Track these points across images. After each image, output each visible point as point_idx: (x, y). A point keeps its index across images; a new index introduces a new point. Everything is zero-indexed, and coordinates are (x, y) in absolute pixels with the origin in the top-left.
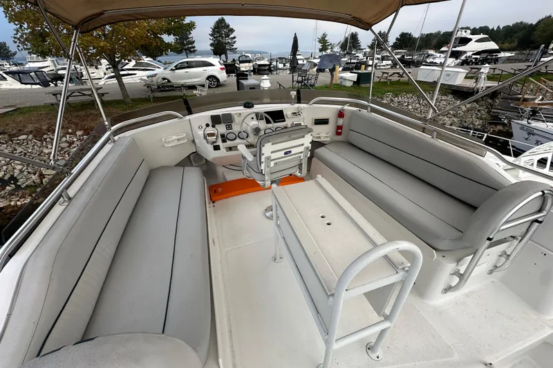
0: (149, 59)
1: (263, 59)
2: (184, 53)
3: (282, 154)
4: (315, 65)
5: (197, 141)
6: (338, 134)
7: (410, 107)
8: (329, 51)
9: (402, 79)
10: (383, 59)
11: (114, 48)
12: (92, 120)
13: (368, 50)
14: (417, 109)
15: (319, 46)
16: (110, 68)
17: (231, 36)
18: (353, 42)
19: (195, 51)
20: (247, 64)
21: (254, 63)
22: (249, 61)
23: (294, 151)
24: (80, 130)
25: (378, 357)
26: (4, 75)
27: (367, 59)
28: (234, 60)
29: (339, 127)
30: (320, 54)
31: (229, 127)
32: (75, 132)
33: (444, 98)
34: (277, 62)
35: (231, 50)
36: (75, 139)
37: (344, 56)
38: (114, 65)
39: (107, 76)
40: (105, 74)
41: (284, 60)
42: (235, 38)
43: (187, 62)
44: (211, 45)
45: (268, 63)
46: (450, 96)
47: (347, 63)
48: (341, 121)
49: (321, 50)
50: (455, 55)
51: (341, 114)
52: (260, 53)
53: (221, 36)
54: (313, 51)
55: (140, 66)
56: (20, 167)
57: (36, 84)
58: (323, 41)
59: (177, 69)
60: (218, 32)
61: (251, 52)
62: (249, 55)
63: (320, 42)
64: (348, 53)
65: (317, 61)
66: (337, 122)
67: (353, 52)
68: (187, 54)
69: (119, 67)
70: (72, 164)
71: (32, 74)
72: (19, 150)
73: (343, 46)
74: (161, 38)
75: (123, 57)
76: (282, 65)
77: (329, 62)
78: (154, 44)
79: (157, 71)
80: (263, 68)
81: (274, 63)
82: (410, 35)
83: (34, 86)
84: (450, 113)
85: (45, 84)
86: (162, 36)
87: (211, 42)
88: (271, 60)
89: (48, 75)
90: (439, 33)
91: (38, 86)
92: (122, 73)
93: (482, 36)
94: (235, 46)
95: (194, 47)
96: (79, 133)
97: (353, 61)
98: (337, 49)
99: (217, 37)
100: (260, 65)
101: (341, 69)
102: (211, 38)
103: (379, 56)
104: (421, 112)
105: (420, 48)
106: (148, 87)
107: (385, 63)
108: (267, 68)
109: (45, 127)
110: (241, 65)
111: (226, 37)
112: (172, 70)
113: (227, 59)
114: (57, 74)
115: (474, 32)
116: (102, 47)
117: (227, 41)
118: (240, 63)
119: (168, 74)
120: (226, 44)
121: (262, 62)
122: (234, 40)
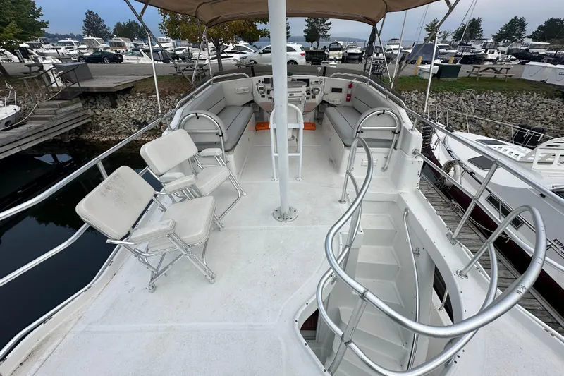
0: (247, 43)
1: (356, 47)
5: (253, 92)
6: (348, 100)
7: (493, 107)
9: (499, 76)
11: (220, 34)
13: (491, 40)
14: (501, 110)
15: (426, 34)
16: (214, 51)
17: (327, 22)
18: (471, 31)
20: (336, 52)
21: (344, 51)
22: (340, 49)
23: (295, 95)
26: (142, 53)
27: (486, 52)
28: (325, 47)
29: (349, 95)
33: (546, 101)
35: (324, 36)
38: (218, 48)
39: (211, 57)
40: (209, 56)
42: (330, 24)
44: (305, 31)
45: (359, 52)
48: (350, 91)
51: (351, 86)
52: (354, 40)
53: (316, 22)
55: (238, 50)
56: (150, 116)
57: (160, 61)
58: (432, 28)
59: (264, 53)
60: (314, 18)
61: (343, 40)
62: (341, 43)
63: (427, 29)
64: (461, 44)
66: (347, 91)
67: (468, 44)
69: (221, 51)
71: (160, 53)
72: (151, 104)
73: (457, 35)
74: (256, 25)
75: (225, 41)
78: (248, 30)
79: (248, 54)
80: (353, 57)
83: (159, 63)
84: (547, 120)
85: (166, 61)
86: (257, 24)
87: (306, 28)
88: (364, 48)
89: (169, 54)
91: (162, 63)
92: (222, 55)
94: (329, 33)
95: (288, 33)
97: (465, 53)
99: (312, 23)
100: (350, 54)
102: (307, 23)
103: (506, 49)
104: (506, 113)
106: (238, 66)
108: (357, 57)
109: (167, 91)
110: (331, 53)
111: (321, 23)
112: (260, 53)
113: (318, 46)
114: (174, 54)
116: (212, 33)
117: (321, 27)
118: (330, 50)
119: (256, 57)
120: (320, 30)
121: (353, 51)
122: (329, 26)
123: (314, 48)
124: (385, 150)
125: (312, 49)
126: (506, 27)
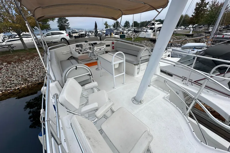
2: (45, 30)
3: (99, 50)
4: (104, 33)
5: (72, 52)
6: (113, 49)
8: (109, 28)
10: (129, 30)
12: (11, 58)
13: (123, 27)
15: (105, 26)
17: (67, 22)
18: (117, 25)
19: (50, 29)
20: (76, 34)
21: (79, 33)
22: (77, 33)
23: (102, 49)
24: (5, 62)
27: (123, 31)
29: (113, 47)
30: (106, 29)
31: (82, 48)
32: (3, 63)
33: (148, 42)
34: (88, 32)
36: (3, 67)
37: (115, 30)
38: (19, 34)
41: (91, 32)
42: (69, 23)
43: (51, 33)
44: (58, 26)
45: (85, 33)
46: (150, 41)
47: (116, 32)
48: (113, 45)
49: (106, 28)
50: (152, 29)
51: (113, 43)
53: (62, 22)
54: (103, 28)
58: (106, 24)
59: (47, 36)
60: (61, 21)
62: (76, 30)
64: (116, 29)
65: (105, 32)
66: (112, 45)
67: (118, 28)
68: (46, 30)
70: (3, 77)
73: (114, 26)
76: (91, 34)
77: (109, 32)
80: (83, 35)
81: (88, 33)
82: (137, 22)
87: (58, 25)
88: (86, 32)
90: (146, 21)
93: (158, 22)
94: (69, 27)
95: (50, 27)
96: (4, 64)
97: (118, 32)
98: (112, 27)
99: (60, 23)
100: (81, 34)
101: (114, 34)
102: (58, 23)
103: (128, 30)
105: (141, 27)
107: (130, 32)
108: (85, 35)
110: (73, 34)
111: (65, 23)
115: (157, 21)
120: (65, 26)
121: (82, 33)
124: (147, 63)
126: (125, 24)
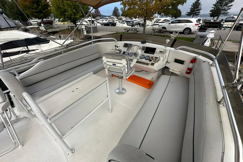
2: (192, 16)
6: (187, 73)
23: (117, 65)
25: (68, 154)
26: (125, 22)
28: (222, 20)
29: (190, 69)
31: (128, 49)
35: (224, 13)
39: (151, 24)
51: (193, 61)
53: (221, 5)
55: (165, 21)
57: (130, 26)
66: (189, 65)
87: (212, 9)
94: (228, 11)
106: (153, 30)
112: (169, 24)
113: (217, 19)
117: (224, 8)
118: (225, 22)
119: (167, 25)
120: (222, 10)
122: (230, 7)
123: (214, 20)
125: (212, 21)
